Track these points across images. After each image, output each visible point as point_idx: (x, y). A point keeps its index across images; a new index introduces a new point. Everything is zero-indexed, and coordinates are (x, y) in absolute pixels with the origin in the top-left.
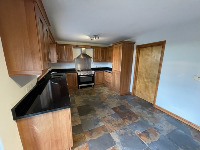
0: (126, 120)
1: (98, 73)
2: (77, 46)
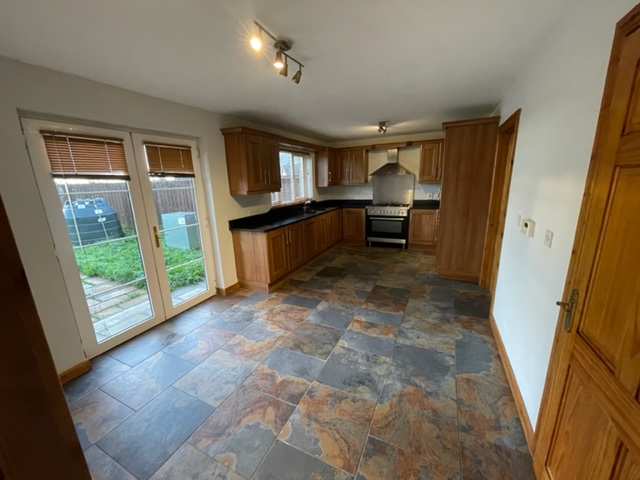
1: (420, 215)
2: (374, 148)
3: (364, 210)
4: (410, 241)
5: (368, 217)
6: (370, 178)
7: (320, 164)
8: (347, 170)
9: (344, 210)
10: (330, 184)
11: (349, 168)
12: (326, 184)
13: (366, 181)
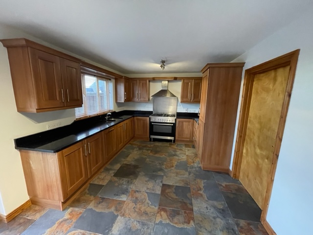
0: (162, 213)
1: (182, 122)
2: (154, 80)
3: (148, 118)
4: (176, 138)
5: (150, 123)
6: (151, 98)
7: (119, 87)
8: (137, 92)
9: (135, 118)
10: (126, 101)
11: (138, 91)
12: (122, 100)
13: (149, 100)
